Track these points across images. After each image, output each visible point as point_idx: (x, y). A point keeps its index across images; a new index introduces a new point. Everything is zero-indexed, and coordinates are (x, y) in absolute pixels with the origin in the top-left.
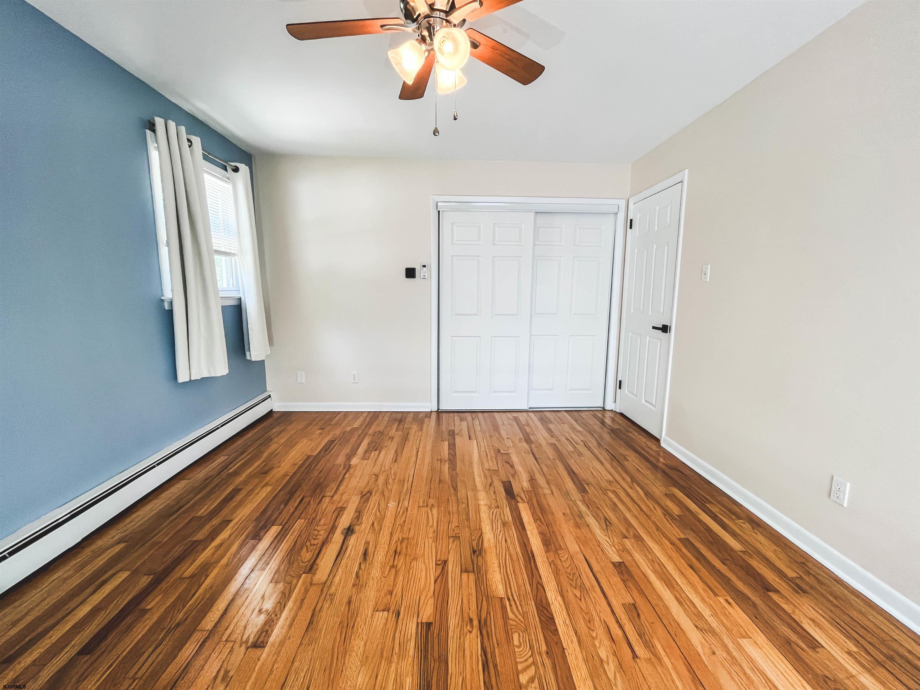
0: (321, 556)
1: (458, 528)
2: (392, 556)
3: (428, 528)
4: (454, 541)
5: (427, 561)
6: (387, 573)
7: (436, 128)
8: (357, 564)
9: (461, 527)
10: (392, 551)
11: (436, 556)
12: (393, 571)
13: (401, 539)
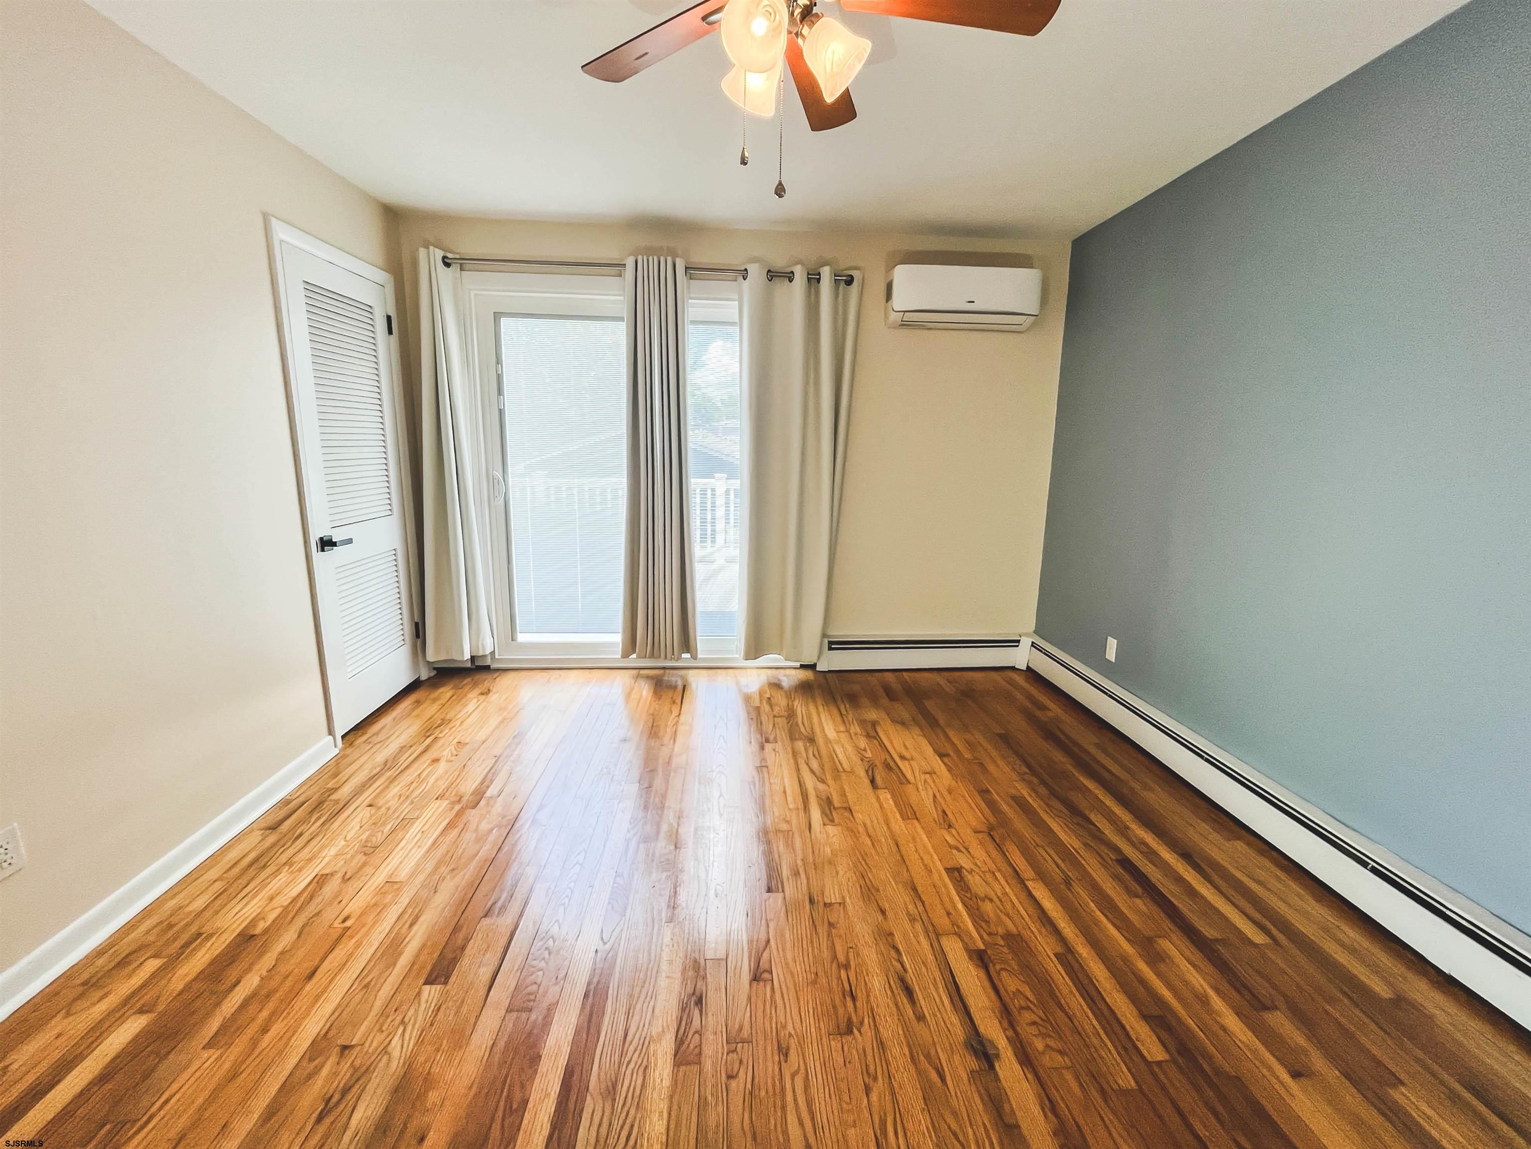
0: (987, 984)
1: (730, 1073)
2: (856, 989)
3: (802, 1067)
4: (741, 1028)
5: (789, 978)
6: (851, 955)
7: (780, 184)
8: (908, 966)
9: (724, 1076)
10: (859, 995)
11: (773, 989)
12: (842, 958)
13: (855, 1031)
